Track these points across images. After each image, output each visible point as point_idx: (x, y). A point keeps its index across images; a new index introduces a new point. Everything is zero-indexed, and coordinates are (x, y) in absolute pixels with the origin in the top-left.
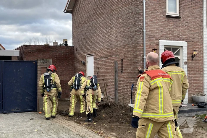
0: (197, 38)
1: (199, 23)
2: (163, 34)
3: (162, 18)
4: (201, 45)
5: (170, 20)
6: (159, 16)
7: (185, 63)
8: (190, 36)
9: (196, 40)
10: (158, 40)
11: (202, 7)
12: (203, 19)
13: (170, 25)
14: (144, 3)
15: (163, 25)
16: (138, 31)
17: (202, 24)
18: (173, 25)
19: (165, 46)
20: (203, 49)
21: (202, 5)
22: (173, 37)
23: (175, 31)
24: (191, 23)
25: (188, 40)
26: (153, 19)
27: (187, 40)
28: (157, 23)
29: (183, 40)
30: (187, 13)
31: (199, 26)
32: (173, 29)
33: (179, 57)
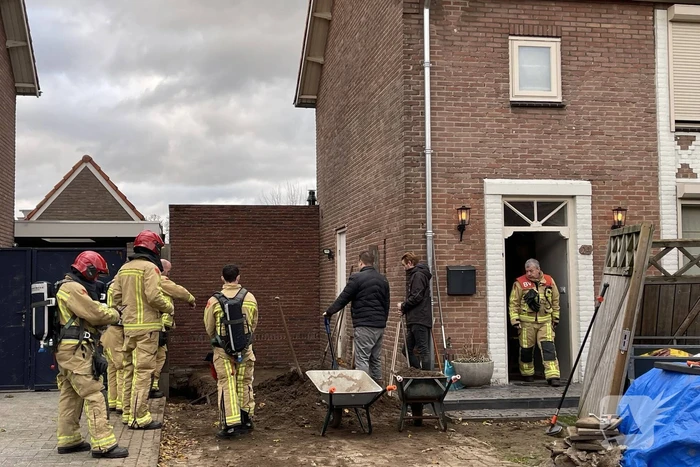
0: (631, 168)
1: (639, 120)
2: (500, 161)
3: (497, 111)
4: (650, 189)
5: (523, 115)
6: (483, 105)
7: (585, 250)
8: (604, 163)
9: (627, 175)
10: (481, 179)
11: (650, 67)
12: (655, 106)
13: (526, 132)
14: (427, 71)
15: (499, 132)
16: (409, 154)
17: (654, 120)
18: (536, 132)
19: (503, 196)
20: (658, 203)
21: (649, 61)
22: (538, 167)
23: (544, 150)
24: (610, 119)
25: (595, 175)
26: (461, 115)
27: (592, 177)
28: (478, 126)
29: (576, 176)
30: (590, 89)
31: (639, 129)
32: (536, 141)
33: (563, 231)
